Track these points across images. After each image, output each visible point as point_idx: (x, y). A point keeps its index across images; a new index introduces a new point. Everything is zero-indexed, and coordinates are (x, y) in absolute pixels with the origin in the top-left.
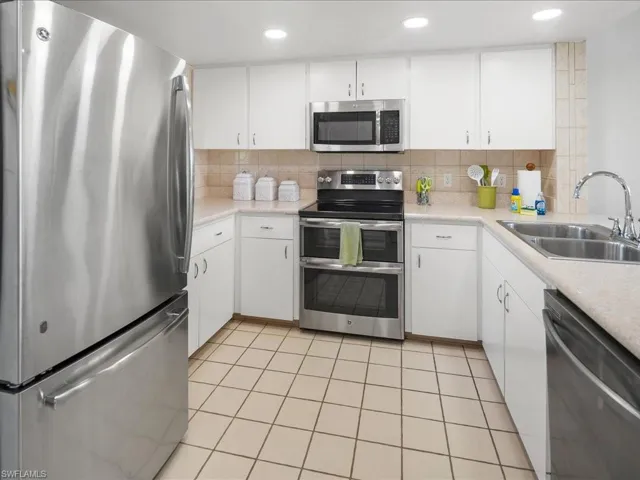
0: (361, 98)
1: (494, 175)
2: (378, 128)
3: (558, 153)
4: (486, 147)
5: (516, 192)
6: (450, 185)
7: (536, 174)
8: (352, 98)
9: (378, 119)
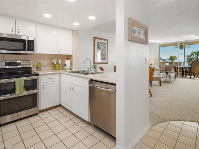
0: (17, 34)
1: (60, 61)
2: (27, 46)
3: (73, 55)
4: (58, 54)
5: (65, 65)
6: (46, 65)
7: (69, 60)
8: (14, 33)
9: (27, 43)
